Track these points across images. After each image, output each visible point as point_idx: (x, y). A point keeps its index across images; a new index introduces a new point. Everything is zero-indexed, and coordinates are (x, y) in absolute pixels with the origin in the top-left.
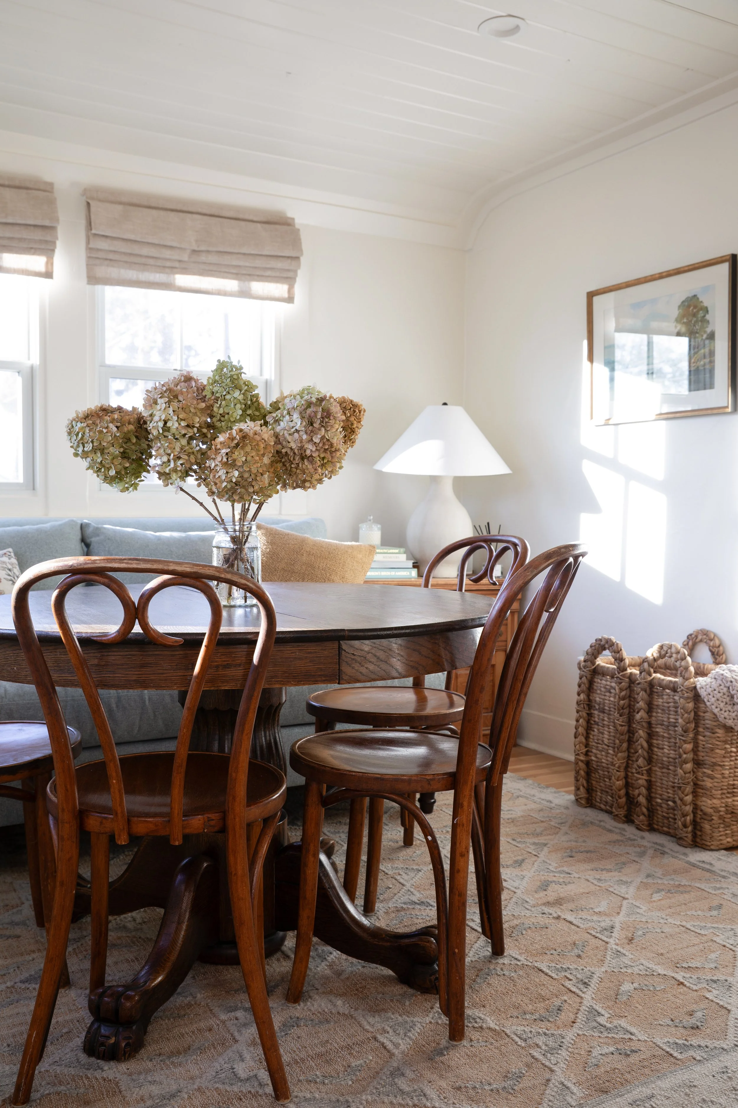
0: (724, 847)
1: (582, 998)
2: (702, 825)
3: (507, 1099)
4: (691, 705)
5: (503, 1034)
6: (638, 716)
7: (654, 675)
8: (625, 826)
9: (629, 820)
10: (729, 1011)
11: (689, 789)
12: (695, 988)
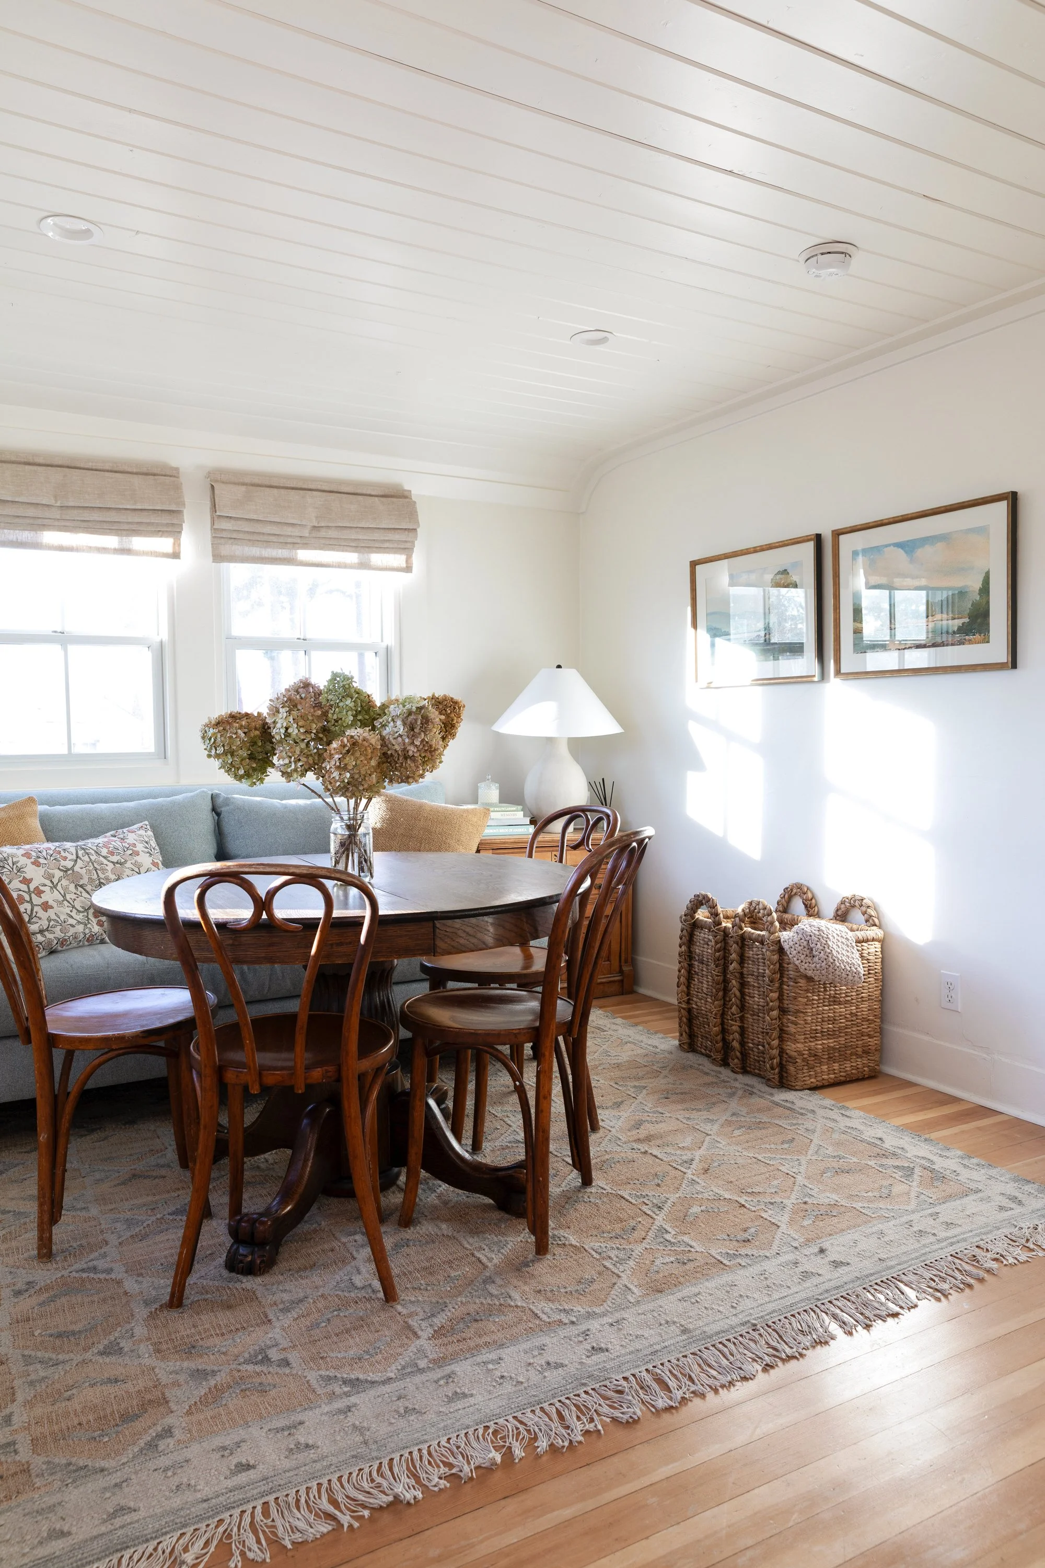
0: (808, 1087)
1: (654, 1219)
2: (789, 1067)
3: (578, 1299)
4: (776, 957)
5: (582, 1249)
6: (731, 967)
7: (745, 929)
8: (722, 1069)
9: (725, 1063)
10: (779, 1227)
11: (775, 1034)
12: (753, 1209)
